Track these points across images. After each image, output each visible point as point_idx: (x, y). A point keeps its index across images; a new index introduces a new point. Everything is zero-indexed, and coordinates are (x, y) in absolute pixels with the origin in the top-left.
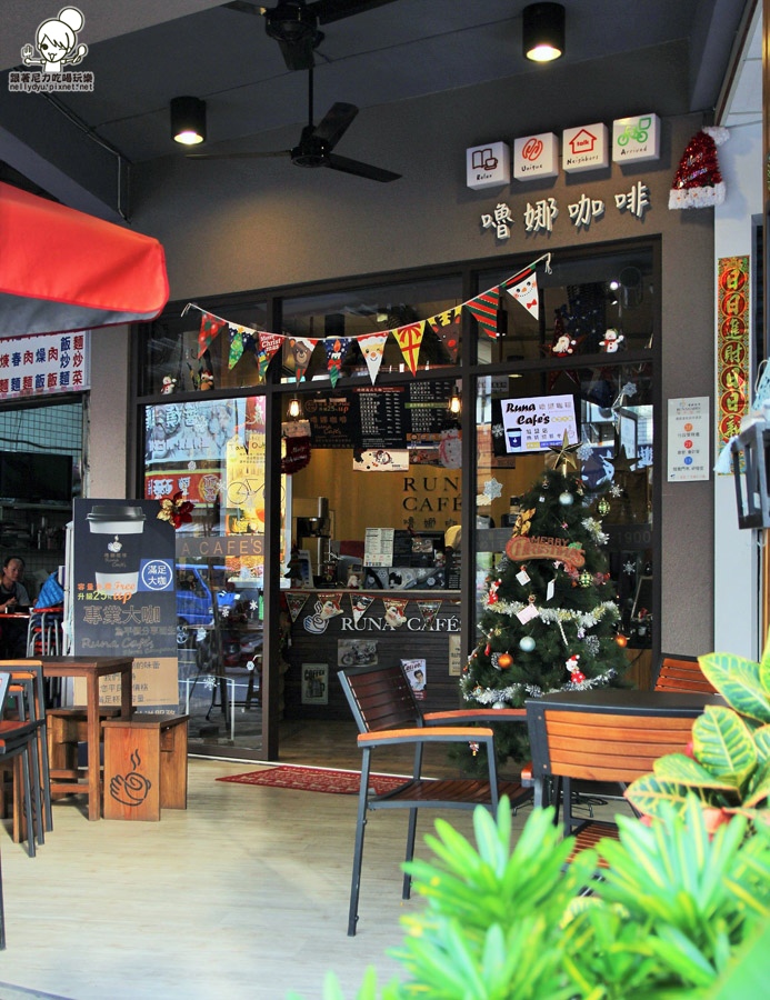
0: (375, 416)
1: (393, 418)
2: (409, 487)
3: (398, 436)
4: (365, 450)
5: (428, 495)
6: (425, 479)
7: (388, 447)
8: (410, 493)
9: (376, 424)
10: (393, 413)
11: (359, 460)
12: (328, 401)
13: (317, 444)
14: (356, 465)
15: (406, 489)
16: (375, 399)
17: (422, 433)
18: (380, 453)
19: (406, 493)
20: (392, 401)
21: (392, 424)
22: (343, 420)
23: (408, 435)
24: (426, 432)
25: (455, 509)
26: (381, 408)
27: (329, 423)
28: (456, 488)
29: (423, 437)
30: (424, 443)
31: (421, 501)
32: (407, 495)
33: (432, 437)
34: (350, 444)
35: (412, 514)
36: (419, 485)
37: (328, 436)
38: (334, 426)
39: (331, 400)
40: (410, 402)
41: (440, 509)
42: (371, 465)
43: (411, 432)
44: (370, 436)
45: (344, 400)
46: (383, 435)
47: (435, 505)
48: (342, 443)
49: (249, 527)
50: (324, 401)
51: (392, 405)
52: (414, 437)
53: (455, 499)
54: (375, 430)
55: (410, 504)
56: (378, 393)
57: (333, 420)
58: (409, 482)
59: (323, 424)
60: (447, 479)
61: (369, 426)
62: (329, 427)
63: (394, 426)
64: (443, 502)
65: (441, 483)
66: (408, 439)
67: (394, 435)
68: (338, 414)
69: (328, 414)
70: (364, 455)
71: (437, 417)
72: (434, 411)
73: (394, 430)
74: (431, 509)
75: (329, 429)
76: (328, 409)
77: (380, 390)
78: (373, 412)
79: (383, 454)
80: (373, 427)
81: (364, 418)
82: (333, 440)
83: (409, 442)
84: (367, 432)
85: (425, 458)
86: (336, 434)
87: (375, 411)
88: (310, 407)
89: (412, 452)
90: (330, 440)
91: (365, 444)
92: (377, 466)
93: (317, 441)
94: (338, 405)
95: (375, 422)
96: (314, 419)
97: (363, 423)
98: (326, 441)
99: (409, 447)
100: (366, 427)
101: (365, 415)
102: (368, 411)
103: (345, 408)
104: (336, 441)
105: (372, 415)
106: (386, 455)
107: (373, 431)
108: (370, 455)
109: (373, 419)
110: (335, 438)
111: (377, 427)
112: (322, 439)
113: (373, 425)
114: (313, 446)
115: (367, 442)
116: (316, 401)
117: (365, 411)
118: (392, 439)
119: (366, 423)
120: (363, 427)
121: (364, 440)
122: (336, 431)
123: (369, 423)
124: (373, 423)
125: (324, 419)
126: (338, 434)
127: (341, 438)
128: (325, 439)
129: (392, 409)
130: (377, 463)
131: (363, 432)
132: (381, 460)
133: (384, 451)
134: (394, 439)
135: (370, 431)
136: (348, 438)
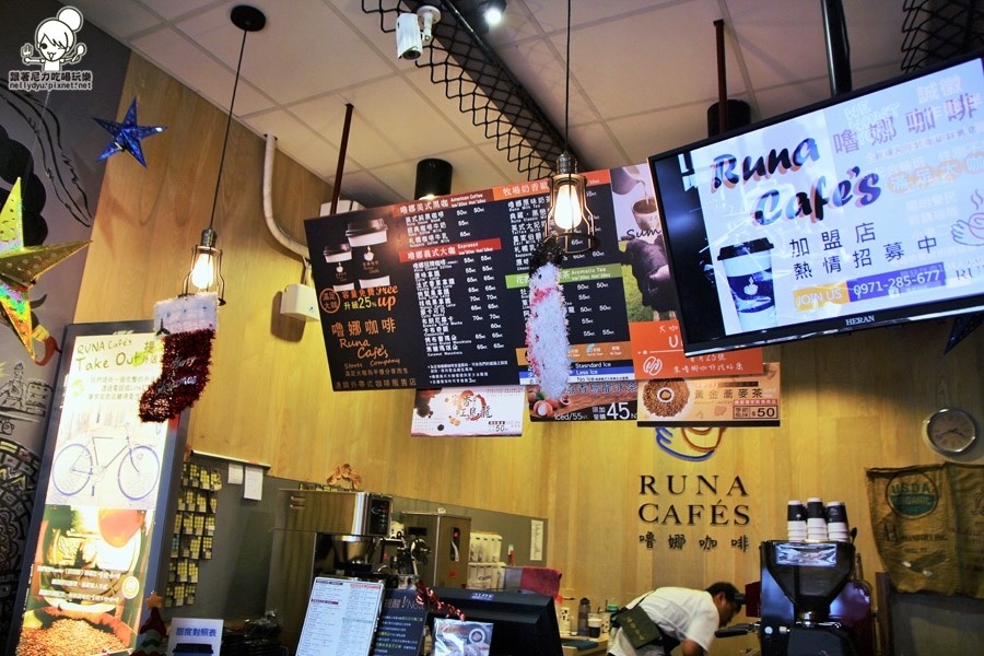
0: (449, 312)
1: (485, 312)
2: (647, 489)
3: (497, 355)
4: (438, 388)
5: (674, 500)
6: (670, 478)
7: (481, 382)
8: (649, 497)
9: (452, 330)
10: (484, 302)
11: (424, 411)
12: (357, 287)
13: (350, 379)
14: (419, 424)
15: (643, 492)
16: (445, 274)
18: (467, 395)
19: (643, 496)
20: (479, 274)
21: (484, 327)
22: (389, 325)
23: (520, 353)
25: (714, 522)
26: (459, 293)
27: (364, 335)
28: (714, 491)
31: (664, 510)
32: (643, 500)
33: (571, 353)
34: (407, 377)
35: (650, 528)
36: (661, 486)
37: (366, 363)
38: (375, 341)
39: (364, 284)
40: (515, 271)
41: (691, 522)
42: (447, 423)
44: (443, 359)
45: (385, 281)
46: (468, 354)
47: (684, 516)
48: (391, 377)
49: (80, 554)
50: (350, 287)
51: (481, 284)
53: (714, 507)
54: (450, 345)
55: (649, 513)
56: (448, 258)
57: (372, 327)
58: (648, 481)
59: (356, 338)
60: (701, 478)
61: (439, 337)
62: (366, 343)
63: (488, 332)
64: (695, 511)
65: (692, 483)
66: (521, 361)
67: (491, 354)
68: (379, 314)
69: (363, 315)
70: (437, 401)
71: (577, 304)
73: (489, 341)
74: (678, 522)
75: (367, 348)
76: (359, 303)
77: (452, 251)
78: (445, 305)
79: (472, 398)
80: (447, 338)
81: (427, 319)
82: (376, 372)
83: (525, 368)
84: (436, 349)
85: (563, 406)
86: (379, 359)
87: (448, 301)
88: (329, 302)
89: (535, 390)
90: (370, 372)
91: (436, 379)
92: (458, 423)
93: (348, 374)
94: (377, 294)
95: (450, 326)
96: (338, 328)
97: (426, 330)
98: (364, 373)
99: (524, 381)
100: (434, 339)
101: (430, 311)
102: (435, 302)
103: (390, 299)
104: (382, 371)
105: (443, 310)
106: (479, 400)
107: (449, 348)
108: (447, 400)
109: (444, 319)
110: (378, 367)
111: (454, 338)
112: (356, 369)
113: (446, 334)
114: (342, 385)
115: (439, 373)
116: (337, 289)
117: (428, 302)
118: (487, 364)
119: (432, 330)
120: (428, 340)
121: (433, 368)
122: (379, 351)
123: (439, 329)
124: (446, 329)
125: (355, 327)
126: (383, 358)
127: (390, 366)
128: (361, 369)
129: (482, 294)
130: (458, 418)
131: (429, 349)
132: (467, 412)
133: (477, 391)
134: (491, 363)
135: (442, 348)
136: (402, 366)
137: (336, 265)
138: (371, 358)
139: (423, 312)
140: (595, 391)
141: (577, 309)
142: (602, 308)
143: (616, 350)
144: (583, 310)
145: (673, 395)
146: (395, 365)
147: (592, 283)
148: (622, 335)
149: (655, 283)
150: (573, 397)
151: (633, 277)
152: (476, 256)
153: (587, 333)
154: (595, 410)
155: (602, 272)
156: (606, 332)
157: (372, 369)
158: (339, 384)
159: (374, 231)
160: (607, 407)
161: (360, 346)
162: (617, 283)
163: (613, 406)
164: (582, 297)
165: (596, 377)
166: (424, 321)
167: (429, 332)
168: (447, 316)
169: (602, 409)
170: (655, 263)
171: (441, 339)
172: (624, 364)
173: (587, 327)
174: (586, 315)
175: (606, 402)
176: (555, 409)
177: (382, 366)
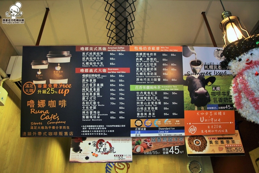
0: (98, 99)
1: (117, 101)
4: (84, 138)
7: (110, 135)
9: (98, 109)
10: (117, 96)
11: (77, 149)
12: (48, 83)
13: (32, 131)
14: (74, 156)
16: (99, 81)
17: (147, 118)
18: (101, 142)
20: (117, 83)
21: (116, 108)
22: (63, 103)
23: (132, 121)
24: (152, 118)
26: (104, 91)
27: (47, 108)
29: (149, 123)
30: (150, 129)
33: (157, 123)
34: (69, 131)
37: (45, 123)
38: (52, 111)
39: (52, 81)
40: (135, 83)
42: (90, 156)
43: (135, 117)
44: (91, 123)
45: (65, 81)
46: (105, 121)
48: (58, 130)
50: (44, 82)
51: (117, 88)
52: (139, 123)
54: (96, 115)
56: (102, 74)
57: (52, 104)
59: (41, 109)
62: (47, 112)
63: (117, 110)
66: (132, 125)
67: (117, 121)
68: (58, 97)
69: (48, 98)
70: (83, 145)
71: (163, 101)
72: (160, 94)
73: (117, 115)
75: (47, 115)
76: (47, 91)
77: (104, 71)
78: (96, 96)
79: (104, 143)
80: (95, 112)
81: (85, 102)
82: (50, 127)
83: (134, 129)
84: (87, 117)
85: (149, 148)
86: (53, 120)
87: (98, 94)
88: (28, 89)
89: (136, 140)
90: (46, 128)
91: (85, 132)
92: (97, 156)
93: (32, 128)
94: (58, 87)
95: (97, 107)
96: (31, 103)
97: (84, 107)
98: (43, 128)
99: (133, 135)
100: (87, 112)
101: (87, 98)
102: (91, 94)
103: (66, 90)
104: (54, 127)
105: (95, 98)
106: (107, 144)
107: (95, 117)
108: (90, 144)
109: (95, 103)
110: (52, 125)
111: (99, 112)
112: (37, 126)
113: (95, 110)
114: (27, 134)
115: (87, 129)
116: (35, 82)
117: (87, 94)
118: (114, 126)
119: (87, 107)
120: (84, 112)
121: (84, 127)
122: (54, 117)
123: (91, 107)
124: (95, 108)
125: (42, 103)
126: (56, 120)
127: (59, 125)
128: (40, 126)
129: (117, 92)
130: (97, 153)
131: (84, 117)
132: (102, 150)
133: (106, 139)
134: (117, 126)
135: (91, 117)
136: (66, 125)
137: (38, 70)
138: (49, 120)
139: (84, 98)
140: (165, 141)
141: (162, 103)
142: (173, 103)
143: (178, 122)
144: (165, 103)
145: (200, 143)
146: (62, 125)
147: (170, 92)
148: (181, 115)
149: (197, 94)
150: (154, 144)
151: (188, 91)
152: (117, 75)
153: (165, 114)
154: (164, 149)
155: (175, 88)
156: (174, 114)
157: (48, 126)
158: (25, 133)
159: (64, 56)
160: (170, 148)
161: (43, 113)
162: (181, 93)
163: (172, 148)
164: (165, 98)
165: (167, 134)
166: (83, 103)
167: (85, 109)
168: (96, 101)
169: (167, 149)
170: (197, 86)
171: (91, 112)
172: (180, 129)
173: (166, 111)
174: (166, 106)
175: (169, 146)
176: (145, 149)
177: (55, 125)
